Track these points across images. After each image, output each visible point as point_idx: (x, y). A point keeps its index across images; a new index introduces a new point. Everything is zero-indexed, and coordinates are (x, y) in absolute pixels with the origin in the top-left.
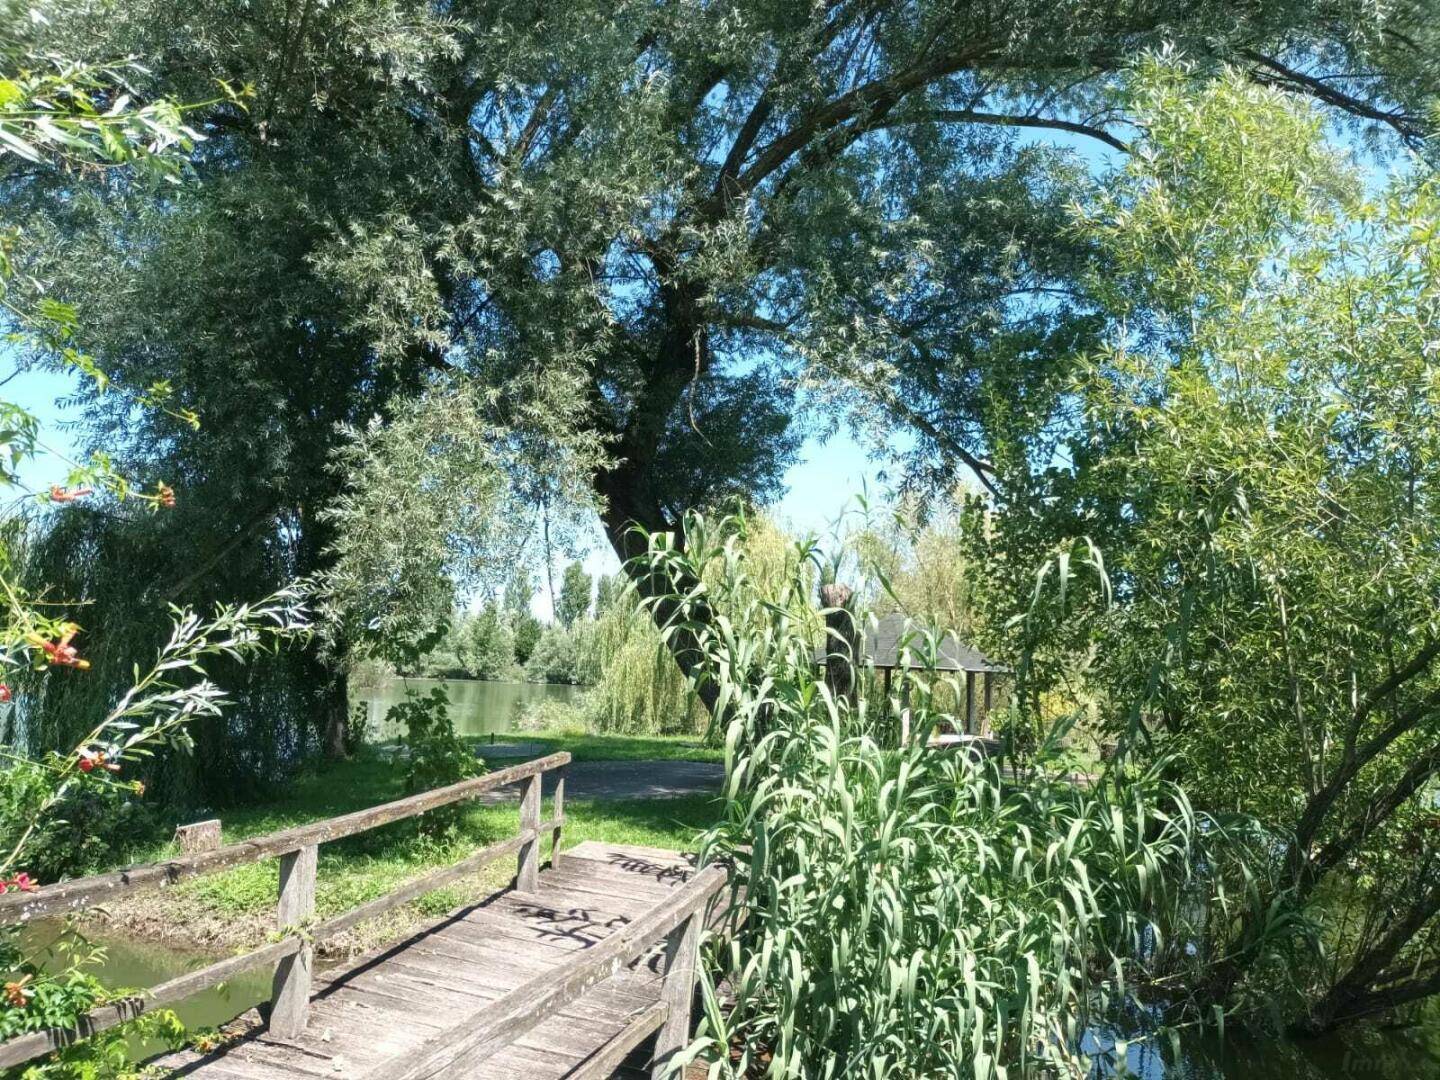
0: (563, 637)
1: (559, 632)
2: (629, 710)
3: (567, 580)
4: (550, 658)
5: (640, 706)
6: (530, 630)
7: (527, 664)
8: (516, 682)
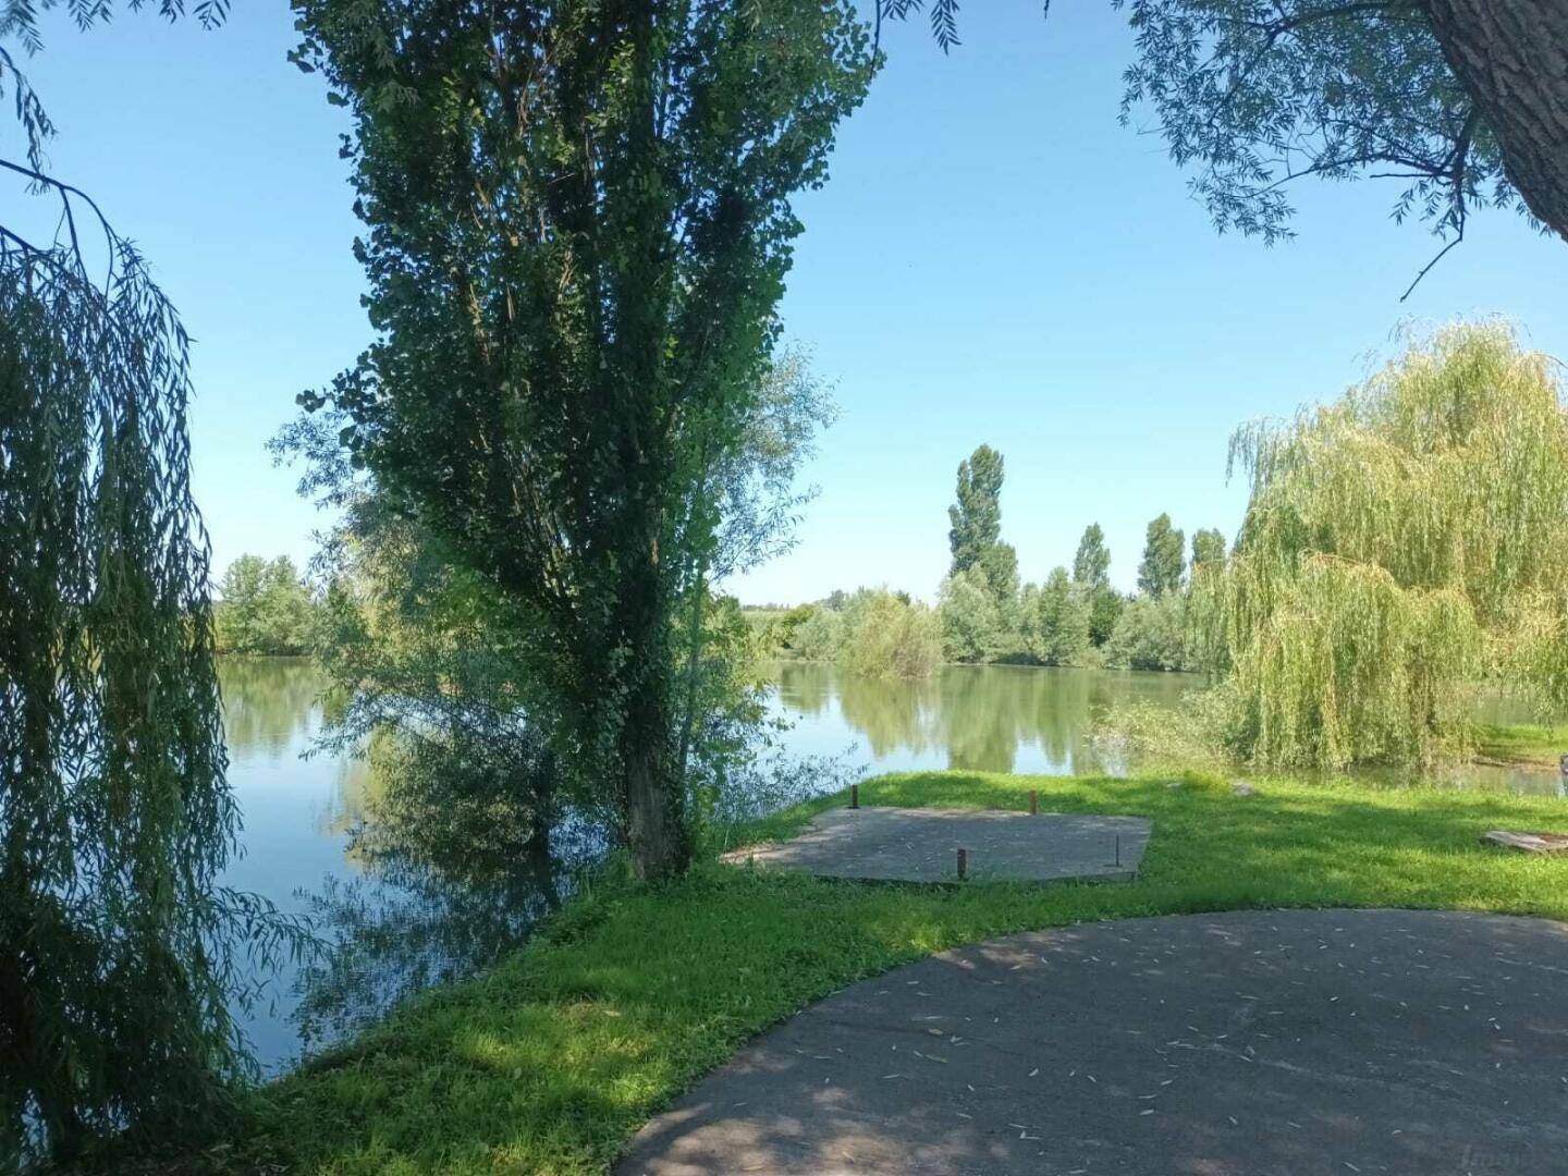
0: (1151, 610)
1: (1146, 606)
2: (1291, 722)
3: (1151, 542)
4: (1135, 639)
5: (1312, 720)
6: (1109, 604)
7: (1106, 647)
8: (1092, 668)
